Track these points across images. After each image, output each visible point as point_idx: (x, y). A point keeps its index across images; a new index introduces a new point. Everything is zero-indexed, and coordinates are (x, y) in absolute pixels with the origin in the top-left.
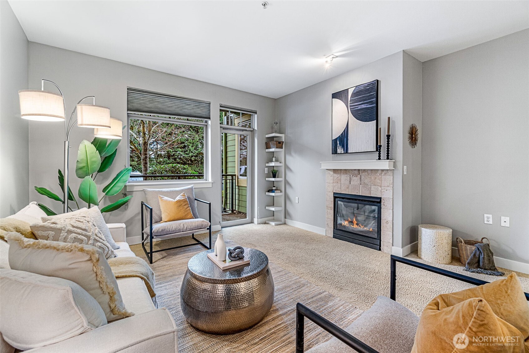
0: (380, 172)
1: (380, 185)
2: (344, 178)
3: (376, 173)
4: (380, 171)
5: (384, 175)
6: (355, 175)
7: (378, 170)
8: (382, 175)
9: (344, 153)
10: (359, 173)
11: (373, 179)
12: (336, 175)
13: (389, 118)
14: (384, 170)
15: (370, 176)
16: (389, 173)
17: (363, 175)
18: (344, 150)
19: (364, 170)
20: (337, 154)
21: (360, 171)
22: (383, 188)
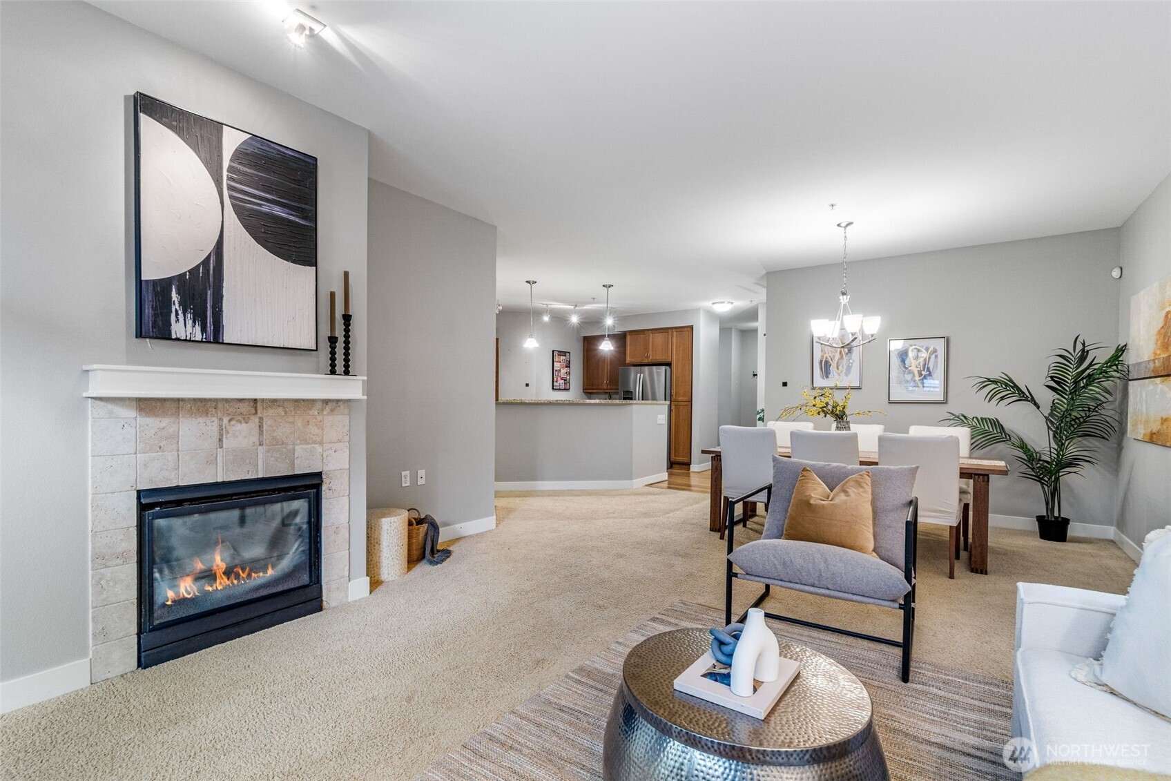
0: (319, 405)
1: (318, 439)
2: (191, 429)
3: (310, 409)
4: (320, 403)
5: (328, 414)
6: (240, 418)
7: (314, 401)
8: (325, 413)
9: (202, 342)
10: (256, 411)
11: (300, 424)
12: (153, 424)
13: (346, 274)
14: (330, 400)
15: (290, 419)
16: (342, 407)
17: (268, 415)
18: (204, 329)
19: (274, 402)
20: (170, 339)
21: (259, 404)
22: (326, 446)
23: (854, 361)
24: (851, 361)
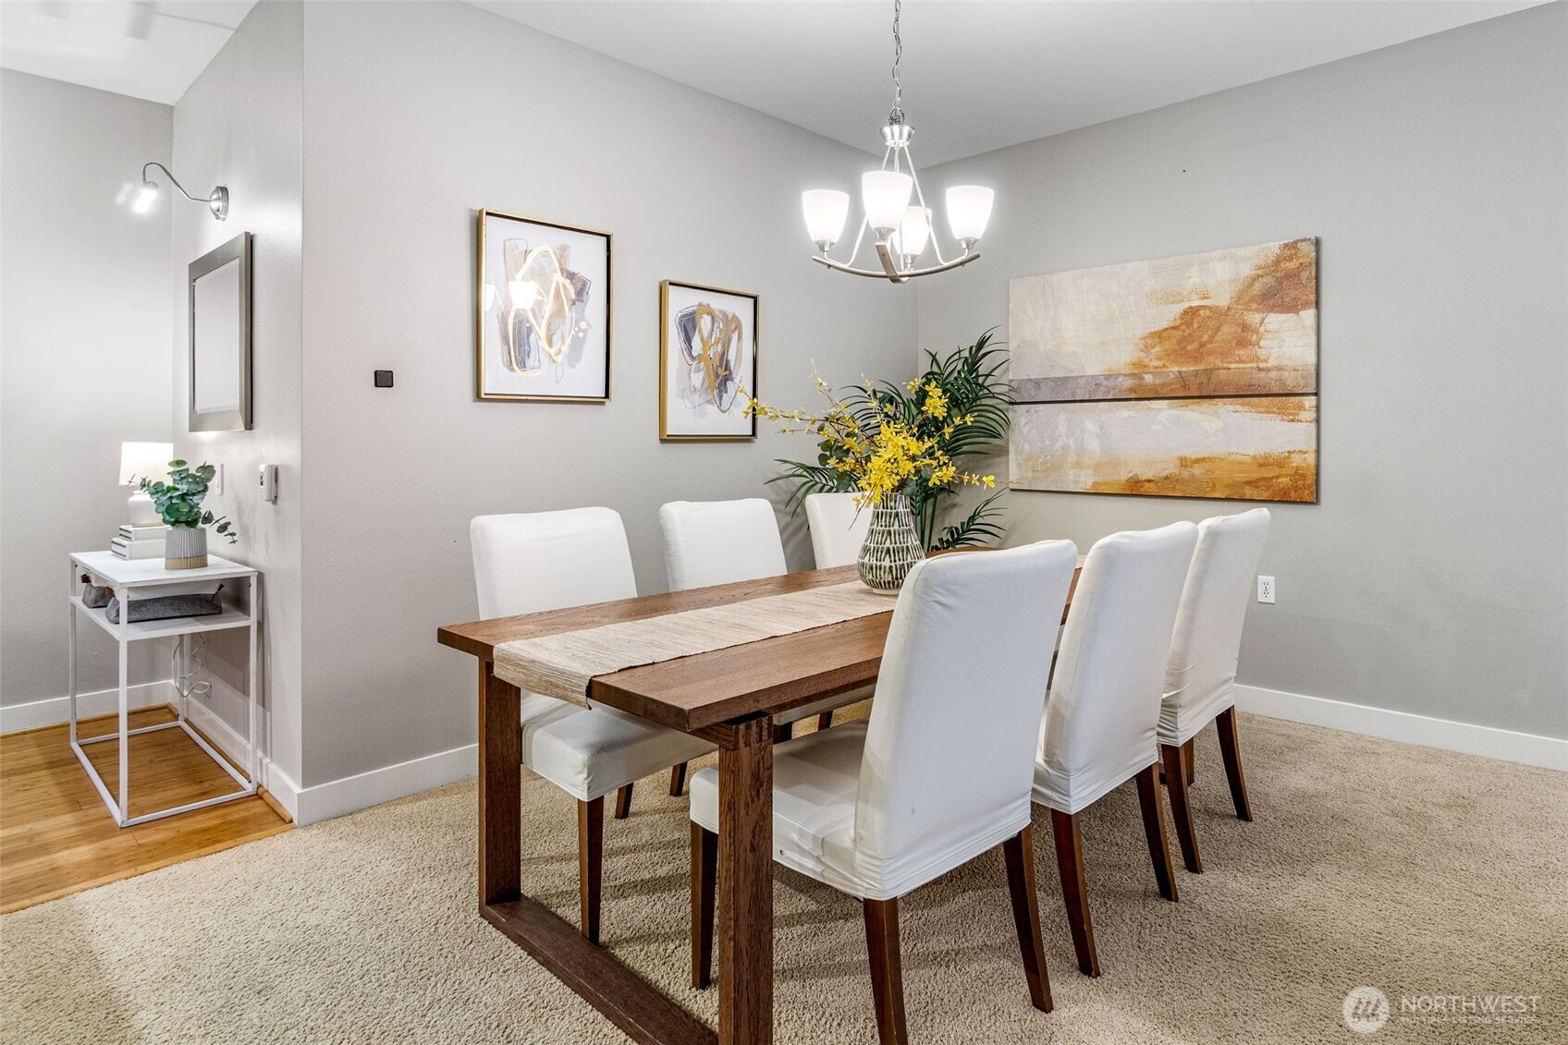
23: (589, 325)
24: (583, 325)
